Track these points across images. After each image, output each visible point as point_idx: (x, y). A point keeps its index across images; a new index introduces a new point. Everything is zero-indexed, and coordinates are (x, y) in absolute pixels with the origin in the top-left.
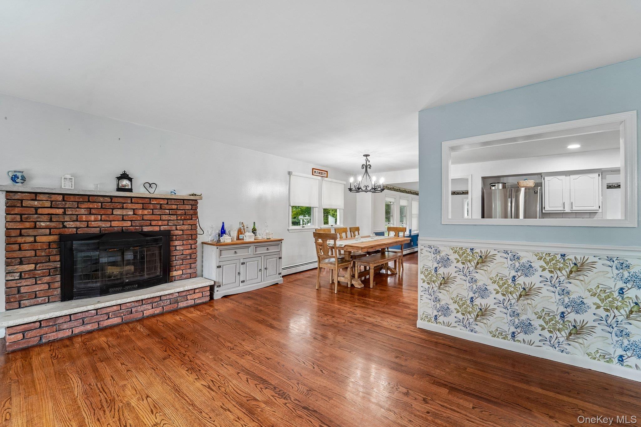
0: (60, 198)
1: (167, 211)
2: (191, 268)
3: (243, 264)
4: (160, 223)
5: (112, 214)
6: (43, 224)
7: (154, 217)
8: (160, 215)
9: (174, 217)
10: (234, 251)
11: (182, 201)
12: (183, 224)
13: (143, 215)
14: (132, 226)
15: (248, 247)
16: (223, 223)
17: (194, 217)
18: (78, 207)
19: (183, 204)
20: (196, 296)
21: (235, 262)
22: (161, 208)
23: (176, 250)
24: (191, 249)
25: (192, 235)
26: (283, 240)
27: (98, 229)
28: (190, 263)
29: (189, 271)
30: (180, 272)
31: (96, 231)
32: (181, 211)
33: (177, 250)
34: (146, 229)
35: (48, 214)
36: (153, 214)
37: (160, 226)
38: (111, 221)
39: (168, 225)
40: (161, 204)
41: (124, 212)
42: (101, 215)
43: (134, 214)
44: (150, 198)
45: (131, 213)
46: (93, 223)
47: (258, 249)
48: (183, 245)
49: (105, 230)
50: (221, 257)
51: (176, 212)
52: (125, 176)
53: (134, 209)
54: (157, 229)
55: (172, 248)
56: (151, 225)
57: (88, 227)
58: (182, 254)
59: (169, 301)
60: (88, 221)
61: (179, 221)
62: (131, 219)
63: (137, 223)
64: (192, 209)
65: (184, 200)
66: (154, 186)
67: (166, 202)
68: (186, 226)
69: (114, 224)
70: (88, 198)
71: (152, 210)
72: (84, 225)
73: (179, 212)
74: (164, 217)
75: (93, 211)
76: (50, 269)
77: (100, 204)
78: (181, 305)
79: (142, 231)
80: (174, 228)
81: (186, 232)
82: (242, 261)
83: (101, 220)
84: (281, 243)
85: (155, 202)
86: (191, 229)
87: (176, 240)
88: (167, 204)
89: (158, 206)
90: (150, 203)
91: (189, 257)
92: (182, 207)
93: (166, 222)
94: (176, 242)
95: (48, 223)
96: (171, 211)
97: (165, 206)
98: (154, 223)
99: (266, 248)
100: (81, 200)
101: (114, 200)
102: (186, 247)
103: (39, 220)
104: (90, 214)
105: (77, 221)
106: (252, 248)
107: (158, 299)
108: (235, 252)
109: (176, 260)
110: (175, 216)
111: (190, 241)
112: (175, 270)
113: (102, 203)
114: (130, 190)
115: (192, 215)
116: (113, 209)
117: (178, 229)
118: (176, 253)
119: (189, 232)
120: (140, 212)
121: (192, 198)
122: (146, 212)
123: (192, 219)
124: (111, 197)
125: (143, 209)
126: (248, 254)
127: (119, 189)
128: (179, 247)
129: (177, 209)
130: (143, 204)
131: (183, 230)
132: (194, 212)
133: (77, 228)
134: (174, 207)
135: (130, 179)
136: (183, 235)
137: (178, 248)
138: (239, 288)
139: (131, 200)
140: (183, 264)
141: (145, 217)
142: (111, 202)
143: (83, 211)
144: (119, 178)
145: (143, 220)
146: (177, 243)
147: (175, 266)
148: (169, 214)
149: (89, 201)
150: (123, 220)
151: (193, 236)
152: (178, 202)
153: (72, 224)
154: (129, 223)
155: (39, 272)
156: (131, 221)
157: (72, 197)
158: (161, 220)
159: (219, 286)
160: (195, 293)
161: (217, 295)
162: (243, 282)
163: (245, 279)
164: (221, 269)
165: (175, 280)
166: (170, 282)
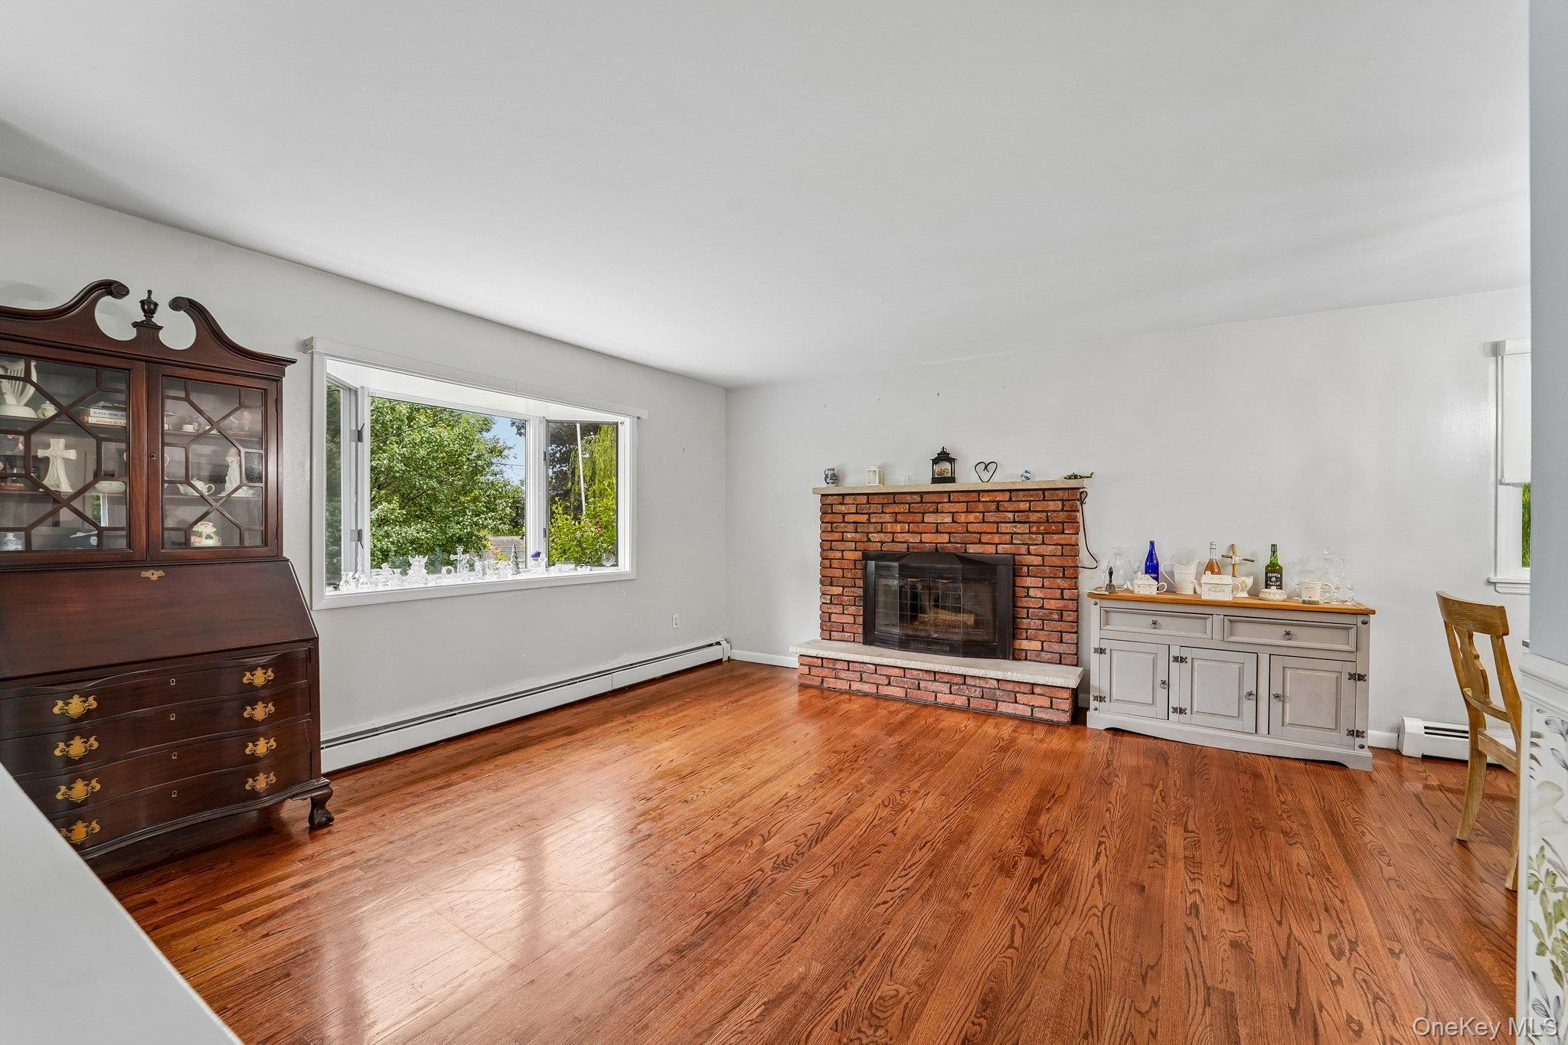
0: (864, 499)
1: (1010, 515)
2: (1061, 641)
3: (1182, 660)
4: (996, 538)
5: (923, 522)
6: (849, 535)
7: (985, 527)
8: (997, 523)
9: (1025, 528)
10: (1150, 619)
11: (1041, 492)
12: (1043, 543)
13: (967, 523)
14: (950, 542)
15: (1204, 617)
16: (1152, 544)
17: (1069, 529)
18: (883, 512)
19: (1044, 500)
20: (1038, 701)
21: (1152, 648)
22: (998, 510)
23: (1028, 596)
24: (1062, 598)
25: (1064, 568)
26: (1374, 612)
27: (905, 545)
28: (1059, 629)
29: (1057, 647)
30: (1036, 645)
31: (903, 548)
32: (1039, 515)
33: (1030, 597)
34: (972, 549)
35: (854, 522)
36: (984, 522)
37: (997, 544)
38: (921, 533)
39: (1012, 543)
40: (998, 502)
41: (939, 518)
42: (909, 523)
43: (954, 521)
44: (979, 492)
45: (948, 519)
46: (899, 535)
47: (1240, 627)
48: (1043, 587)
49: (914, 548)
50: (1108, 627)
51: (1028, 517)
52: (943, 457)
53: (953, 513)
54: (991, 549)
55: (1021, 592)
56: (980, 542)
57: (893, 541)
58: (1042, 608)
59: (978, 690)
60: (894, 533)
61: (1034, 536)
62: (949, 531)
63: (957, 538)
64: (1062, 510)
65: (1044, 490)
66: (992, 467)
67: (1007, 496)
68: (1050, 548)
69: (926, 538)
70: (893, 497)
71: (983, 513)
72: (888, 538)
73: (1034, 517)
74: (1003, 528)
75: (899, 517)
76: (855, 597)
77: (907, 506)
78: (1003, 708)
79: (966, 552)
80: (1023, 550)
81: (1049, 560)
82: (1175, 651)
83: (909, 532)
84: (1365, 623)
85: (988, 499)
86: (1062, 555)
87: (1028, 576)
88: (1010, 500)
89: (993, 507)
90: (979, 501)
91: (1056, 617)
92: (1040, 506)
93: (1008, 537)
94: (1029, 579)
95: (854, 534)
96: (1016, 514)
97: (1006, 504)
98: (985, 538)
99: (1282, 630)
100: (886, 501)
101: (926, 498)
102: (1048, 593)
103: (846, 530)
104: (896, 522)
105: (881, 532)
106: (1217, 619)
107: (960, 680)
108: (1155, 623)
109: (1028, 617)
110: (1027, 525)
111: (1059, 581)
112: (1027, 638)
113: (910, 504)
114: (952, 480)
115: (1063, 523)
116: (924, 513)
117: (1032, 552)
118: (1027, 602)
119: (1056, 561)
120: (962, 518)
121: (1073, 483)
122: (971, 517)
123: (1063, 533)
124: (921, 494)
125: (967, 512)
126: (1199, 635)
127: (935, 481)
128: (1034, 591)
129: (1030, 510)
130: (967, 502)
131: (1042, 556)
132: (1068, 517)
133: (882, 543)
134: (1024, 506)
135: (952, 461)
136: (1043, 565)
137: (1032, 592)
138: (1167, 724)
139: (949, 497)
140: (1043, 629)
141: (971, 528)
142: (921, 502)
143: (887, 518)
144: (935, 461)
145: (968, 531)
146: (1029, 581)
147: (1027, 629)
148: (1014, 522)
149: (895, 503)
150: (937, 532)
151: (1070, 572)
152: (1032, 496)
153: (874, 537)
154: (945, 538)
155: (846, 598)
156: (949, 533)
157: (876, 497)
158: (998, 533)
159: (1101, 699)
160: (1033, 693)
161: (1098, 719)
162: (1182, 711)
163: (1186, 705)
164: (1105, 657)
165: (1026, 659)
166: (1014, 659)
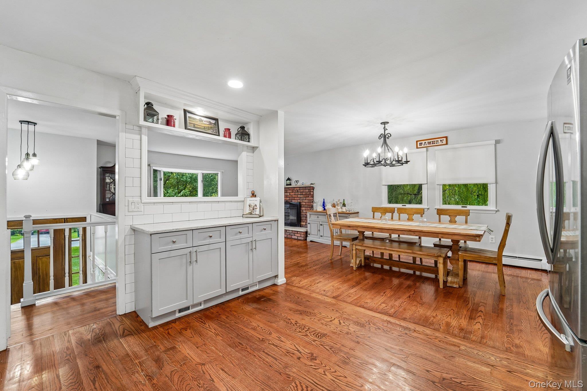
1: (299, 193)
3: (321, 225)
4: (297, 198)
8: (297, 195)
9: (302, 196)
11: (305, 188)
12: (305, 200)
14: (289, 199)
16: (324, 199)
20: (299, 235)
21: (317, 222)
22: (297, 192)
23: (303, 212)
34: (293, 201)
36: (295, 195)
39: (300, 200)
44: (294, 188)
45: (289, 194)
48: (305, 210)
50: (310, 218)
52: (289, 179)
53: (290, 193)
54: (296, 201)
58: (305, 215)
61: (304, 198)
63: (290, 198)
66: (298, 182)
68: (307, 201)
71: (295, 192)
73: (304, 193)
78: (293, 237)
80: (302, 201)
82: (321, 223)
85: (296, 189)
86: (310, 202)
87: (303, 207)
88: (300, 189)
89: (297, 191)
92: (305, 191)
93: (299, 198)
96: (301, 193)
98: (295, 199)
108: (317, 217)
109: (303, 217)
112: (303, 222)
114: (290, 185)
115: (309, 195)
119: (307, 204)
120: (291, 194)
121: (312, 186)
122: (293, 194)
123: (309, 197)
125: (292, 192)
127: (287, 185)
129: (303, 192)
130: (293, 190)
131: (305, 202)
134: (302, 191)
136: (305, 205)
138: (319, 239)
139: (289, 189)
140: (306, 220)
141: (293, 196)
144: (287, 180)
147: (303, 220)
148: (300, 195)
152: (303, 188)
156: (289, 197)
159: (309, 234)
160: (298, 233)
161: (309, 239)
162: (322, 236)
163: (323, 235)
164: (310, 225)
165: (303, 227)
166: (300, 227)
